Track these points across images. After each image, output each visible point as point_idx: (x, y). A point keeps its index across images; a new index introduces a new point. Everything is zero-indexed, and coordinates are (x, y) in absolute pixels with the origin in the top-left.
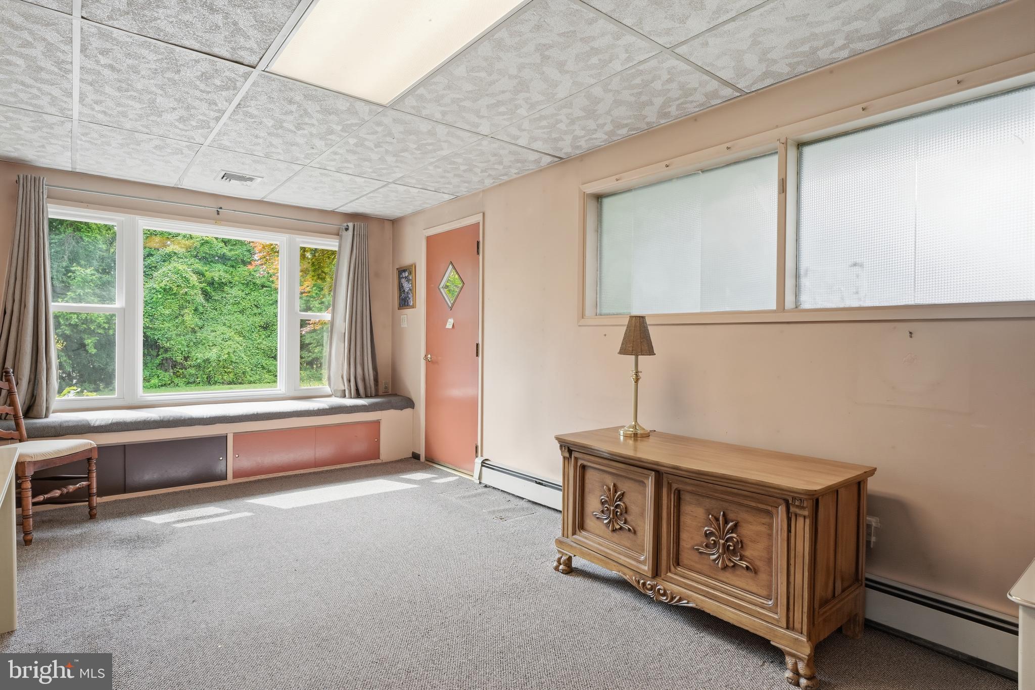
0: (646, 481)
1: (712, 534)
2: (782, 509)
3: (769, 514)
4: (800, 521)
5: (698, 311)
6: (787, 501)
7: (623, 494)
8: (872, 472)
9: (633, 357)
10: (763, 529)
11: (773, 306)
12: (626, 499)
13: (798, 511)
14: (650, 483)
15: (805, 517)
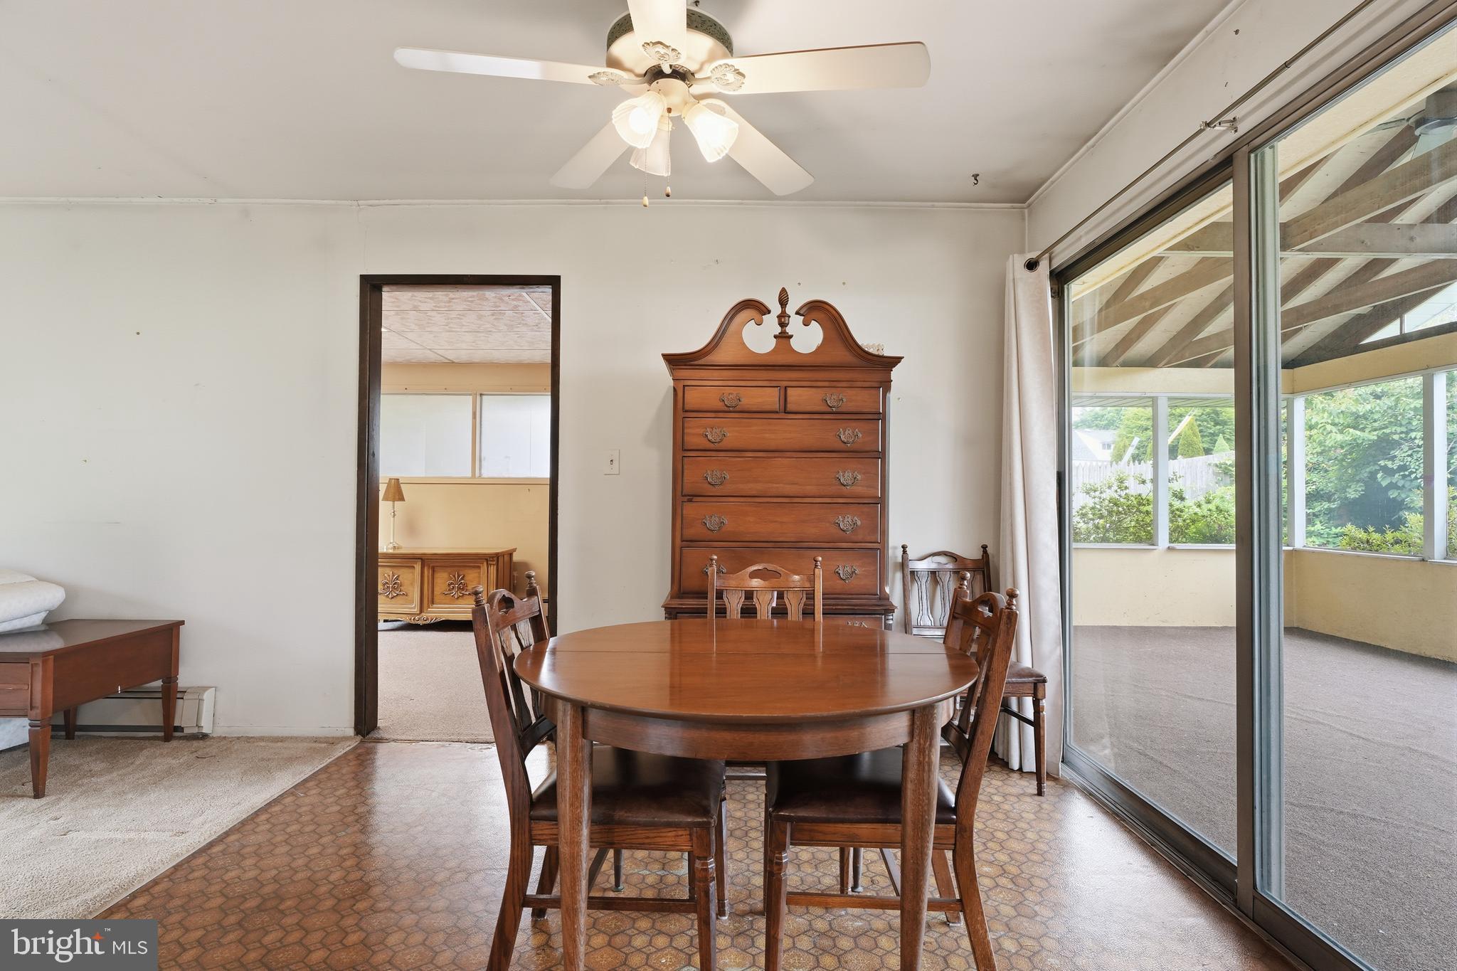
0: (415, 566)
1: (452, 584)
2: (485, 564)
3: (479, 567)
4: (492, 567)
5: (424, 476)
6: (487, 560)
7: (398, 576)
8: (515, 550)
9: (391, 502)
10: (477, 575)
11: (469, 475)
12: (400, 578)
13: (491, 563)
14: (418, 567)
15: (494, 565)
